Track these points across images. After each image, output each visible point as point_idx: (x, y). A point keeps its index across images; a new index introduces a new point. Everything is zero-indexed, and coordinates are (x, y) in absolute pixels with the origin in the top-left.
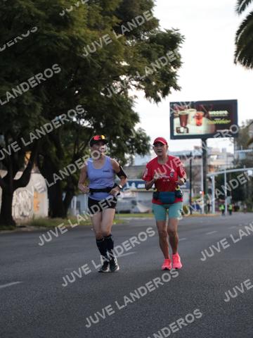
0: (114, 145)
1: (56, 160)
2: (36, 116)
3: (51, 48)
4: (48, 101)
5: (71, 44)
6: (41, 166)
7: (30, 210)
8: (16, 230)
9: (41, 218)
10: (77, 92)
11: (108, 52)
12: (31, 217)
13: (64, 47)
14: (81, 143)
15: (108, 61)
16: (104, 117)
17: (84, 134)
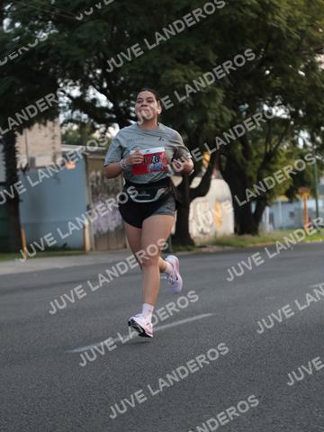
0: (318, 139)
1: (242, 161)
2: (216, 106)
3: (234, 18)
4: (232, 85)
5: (261, 10)
6: (224, 169)
7: (211, 226)
8: (195, 251)
9: (225, 236)
10: (268, 72)
11: (308, 16)
12: (212, 234)
13: (252, 14)
14: (274, 139)
15: (310, 29)
16: (304, 103)
17: (277, 126)
